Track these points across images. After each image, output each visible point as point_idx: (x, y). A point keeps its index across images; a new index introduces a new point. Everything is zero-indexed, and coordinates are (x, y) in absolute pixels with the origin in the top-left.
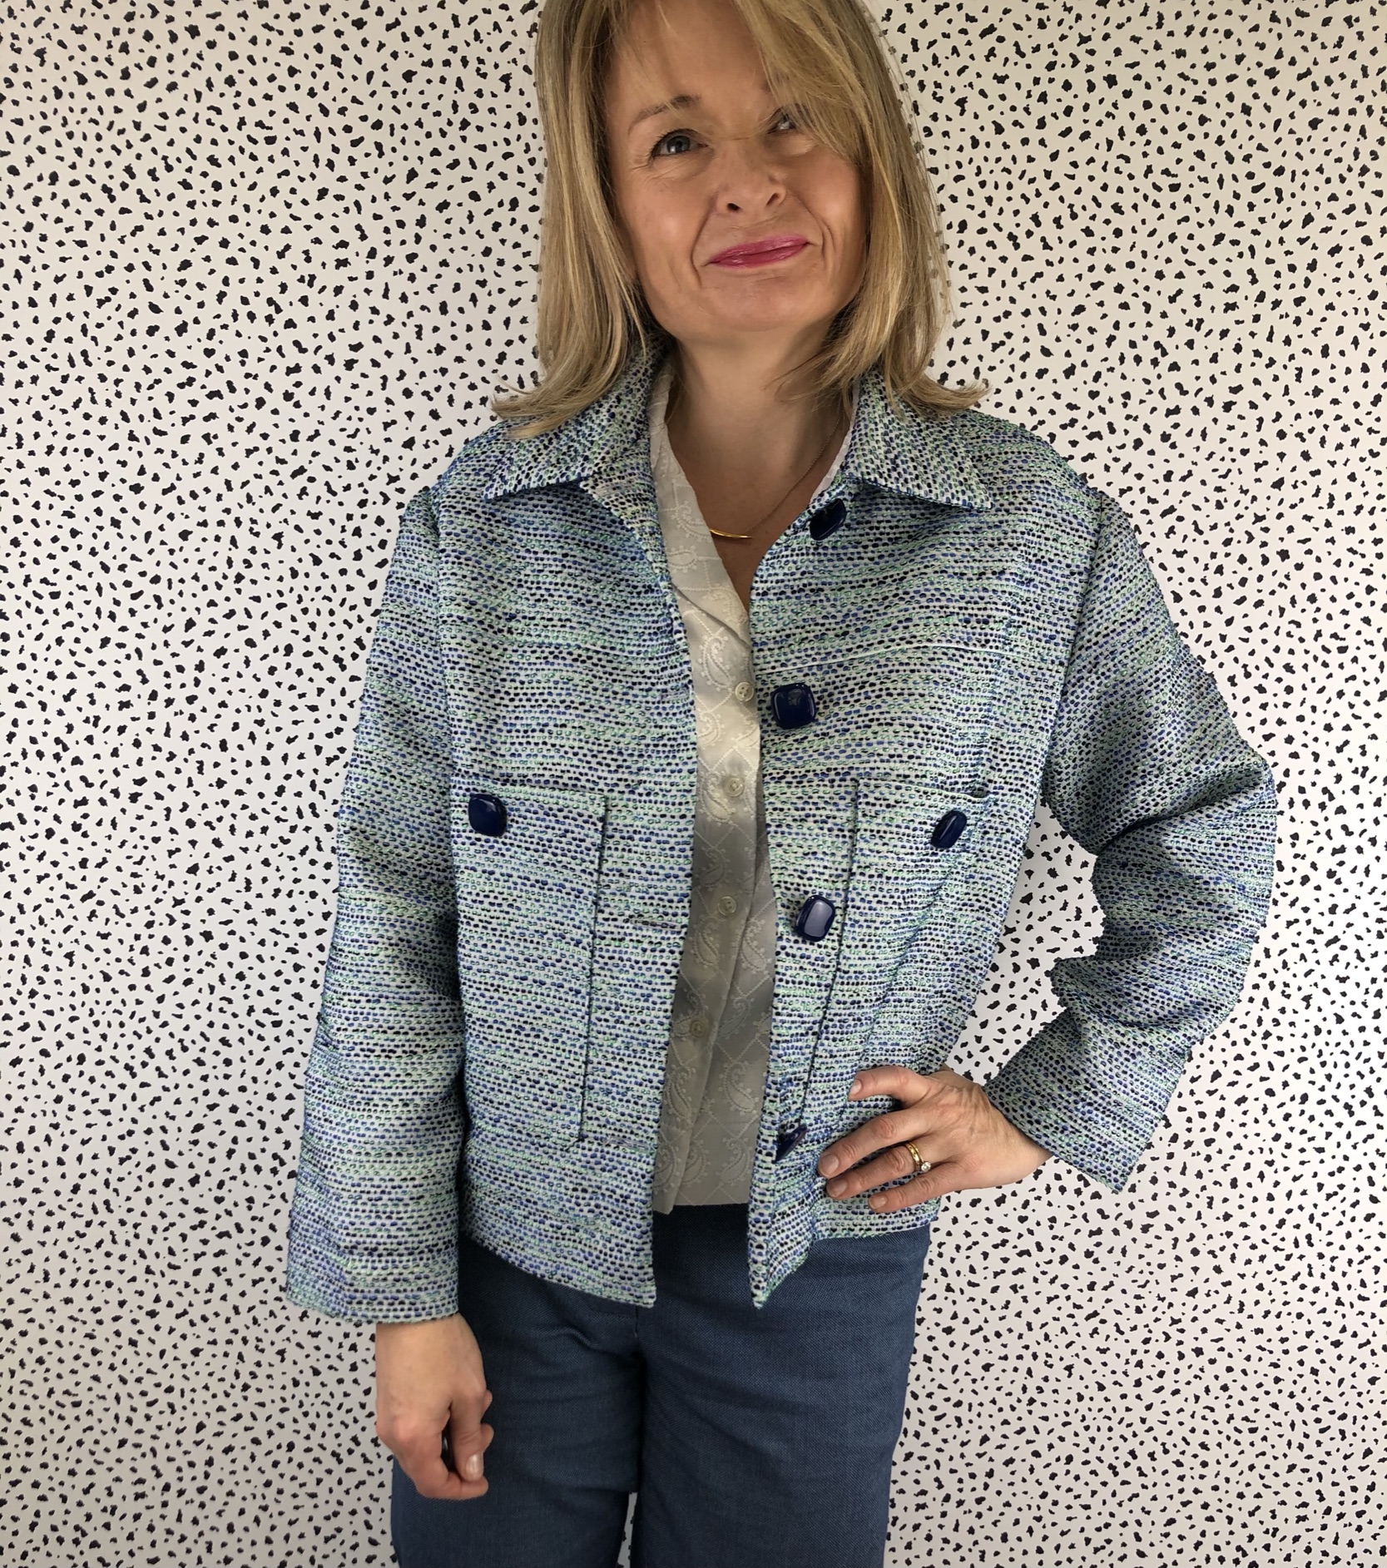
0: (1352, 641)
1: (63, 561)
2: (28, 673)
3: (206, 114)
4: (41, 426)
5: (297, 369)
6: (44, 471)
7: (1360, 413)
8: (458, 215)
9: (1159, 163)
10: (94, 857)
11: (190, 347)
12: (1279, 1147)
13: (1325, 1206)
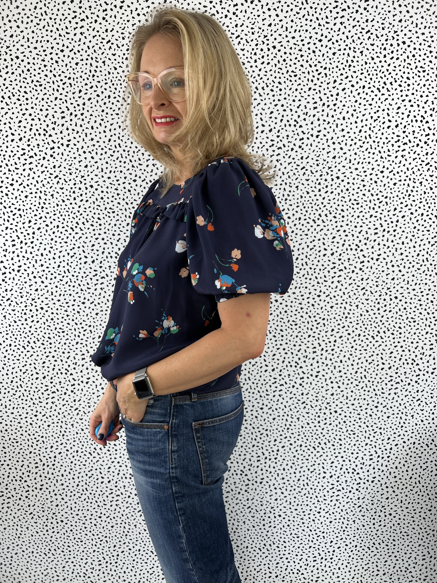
3: (22, 80)
7: (356, 135)
10: (9, 288)
11: (23, 144)
12: (353, 350)
13: (369, 366)
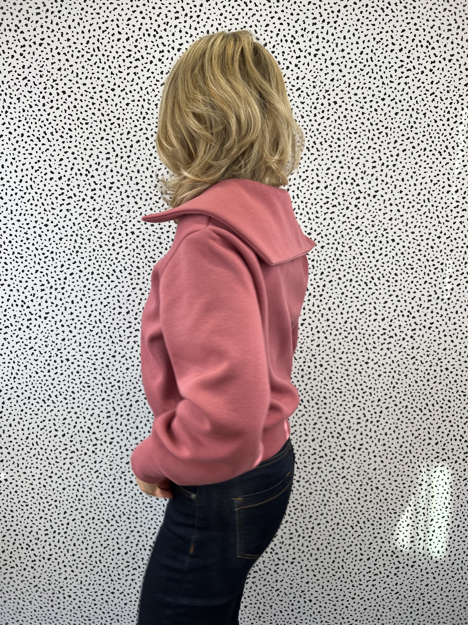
0: (415, 266)
1: (24, 247)
2: (13, 281)
4: (18, 208)
5: (95, 190)
6: (19, 221)
8: (143, 144)
9: (351, 126)
